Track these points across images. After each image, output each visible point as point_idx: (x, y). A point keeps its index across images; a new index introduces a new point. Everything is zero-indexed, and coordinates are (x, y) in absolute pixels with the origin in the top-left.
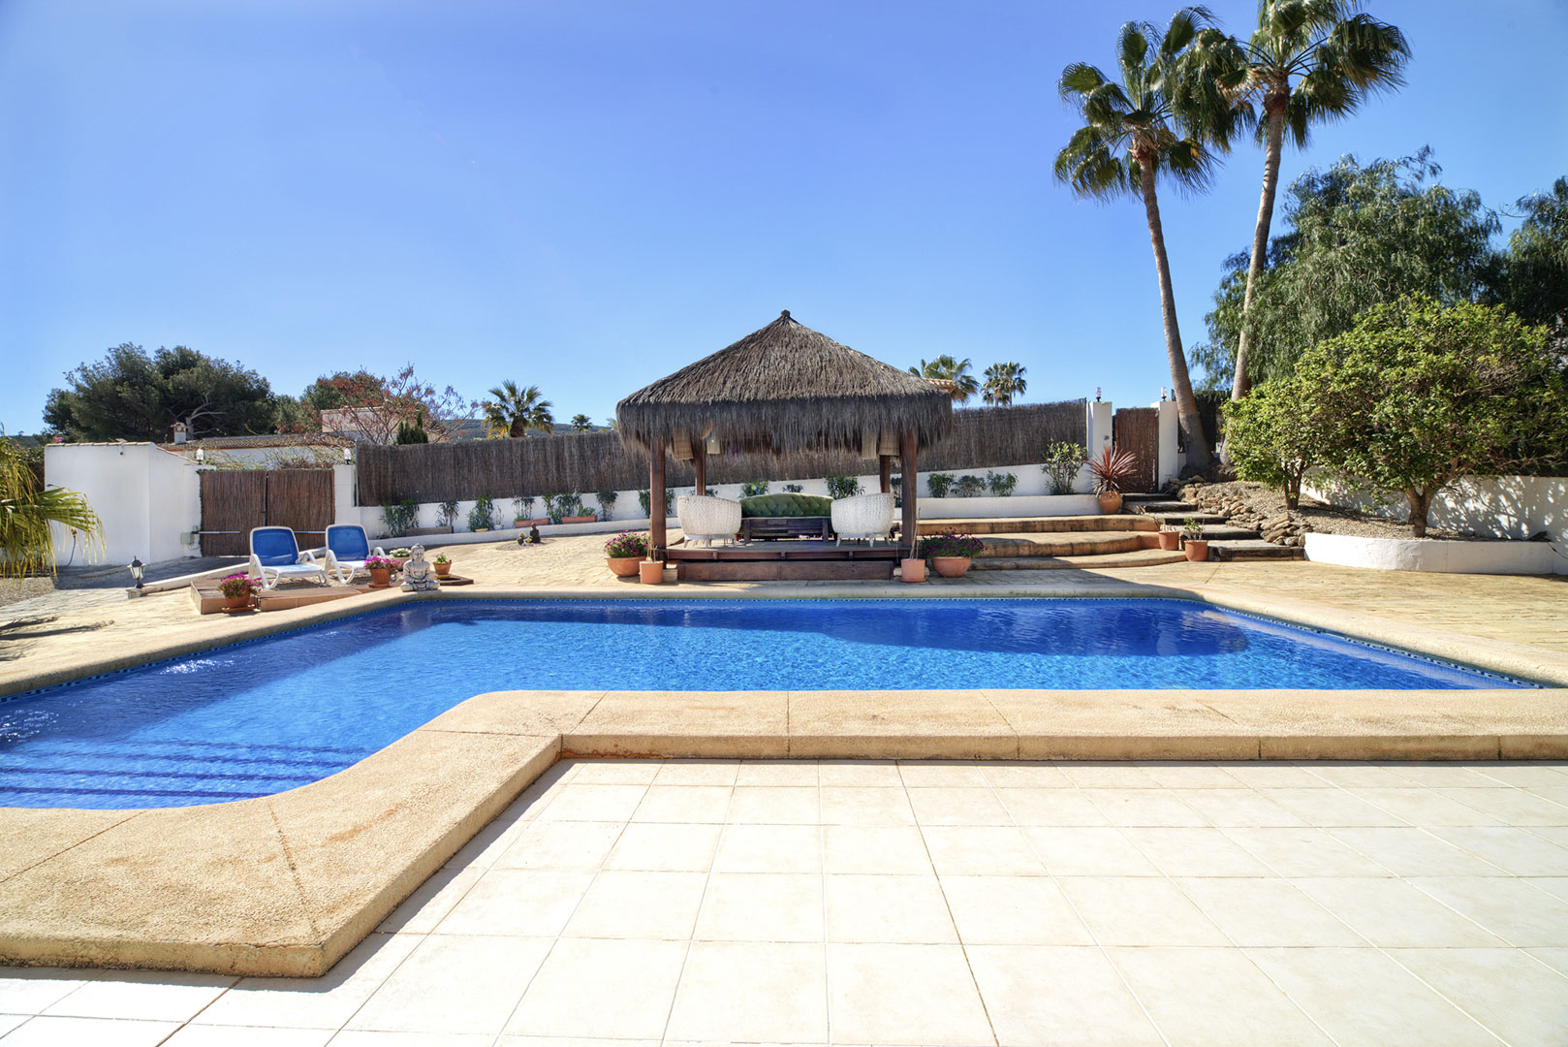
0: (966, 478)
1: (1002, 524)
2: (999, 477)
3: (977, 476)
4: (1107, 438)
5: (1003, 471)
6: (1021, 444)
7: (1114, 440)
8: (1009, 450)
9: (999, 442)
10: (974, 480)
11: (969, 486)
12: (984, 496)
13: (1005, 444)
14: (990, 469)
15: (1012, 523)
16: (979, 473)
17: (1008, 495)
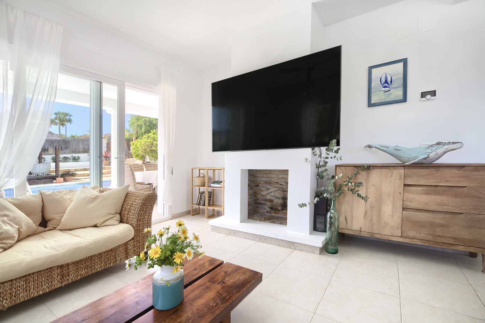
0: (65, 157)
1: (78, 169)
2: (75, 157)
3: (68, 157)
4: (105, 147)
5: (76, 155)
6: (82, 148)
7: (107, 148)
8: (78, 150)
9: (75, 147)
10: (67, 158)
11: (65, 159)
12: (70, 162)
13: (77, 148)
14: (72, 155)
15: (81, 169)
16: (69, 156)
17: (78, 162)
